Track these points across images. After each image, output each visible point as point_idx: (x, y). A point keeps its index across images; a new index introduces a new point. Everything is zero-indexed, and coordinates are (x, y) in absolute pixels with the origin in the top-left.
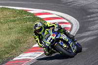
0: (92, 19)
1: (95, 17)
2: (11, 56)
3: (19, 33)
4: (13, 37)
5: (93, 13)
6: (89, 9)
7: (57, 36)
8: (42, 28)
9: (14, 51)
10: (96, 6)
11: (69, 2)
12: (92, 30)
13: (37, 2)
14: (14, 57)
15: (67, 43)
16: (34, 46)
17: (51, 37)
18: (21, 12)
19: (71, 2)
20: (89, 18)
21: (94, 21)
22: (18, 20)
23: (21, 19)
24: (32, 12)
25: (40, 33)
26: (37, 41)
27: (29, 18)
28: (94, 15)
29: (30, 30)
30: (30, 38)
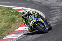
0: (53, 13)
1: (55, 12)
2: (2, 36)
3: (7, 22)
4: (3, 24)
5: (53, 9)
6: (51, 7)
8: (27, 15)
9: (4, 33)
10: (55, 5)
11: (39, 3)
12: (53, 20)
14: (3, 37)
15: (43, 24)
16: (16, 30)
22: (6, 14)
23: (8, 13)
24: (15, 9)
25: (26, 18)
26: (24, 23)
27: (13, 13)
28: (54, 11)
29: (13, 20)
30: (14, 25)
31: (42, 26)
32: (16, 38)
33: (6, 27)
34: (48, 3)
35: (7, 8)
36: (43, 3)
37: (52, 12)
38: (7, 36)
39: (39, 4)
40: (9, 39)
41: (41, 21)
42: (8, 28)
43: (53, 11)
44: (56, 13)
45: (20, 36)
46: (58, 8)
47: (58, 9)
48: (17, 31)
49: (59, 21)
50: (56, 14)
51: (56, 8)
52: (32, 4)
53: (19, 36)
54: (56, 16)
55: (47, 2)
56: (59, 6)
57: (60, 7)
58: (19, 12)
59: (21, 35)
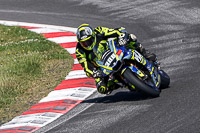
0: (160, 46)
1: (168, 41)
3: (12, 74)
5: (163, 33)
7: (125, 54)
9: (2, 110)
10: (168, 20)
13: (48, 11)
14: (0, 124)
16: (42, 101)
17: (113, 56)
18: (16, 31)
19: (119, 11)
20: (154, 43)
21: (164, 49)
23: (15, 46)
24: (38, 31)
25: (90, 48)
28: (164, 37)
29: (33, 68)
30: (34, 85)
31: (142, 75)
32: (41, 126)
33: (9, 91)
34: (143, 13)
35: (12, 28)
36: (130, 14)
37: (158, 43)
38: (13, 121)
39: (115, 17)
40: (20, 129)
41: (138, 57)
42: (14, 95)
43: (160, 38)
44: (169, 44)
45: (53, 119)
46: (176, 28)
47: (175, 31)
48: (43, 104)
49: (178, 71)
50: (172, 47)
51: (172, 28)
52: (93, 16)
53: (50, 121)
54: (170, 54)
55: (141, 11)
56: (180, 24)
57: (184, 25)
58: (51, 43)
59: (59, 115)
